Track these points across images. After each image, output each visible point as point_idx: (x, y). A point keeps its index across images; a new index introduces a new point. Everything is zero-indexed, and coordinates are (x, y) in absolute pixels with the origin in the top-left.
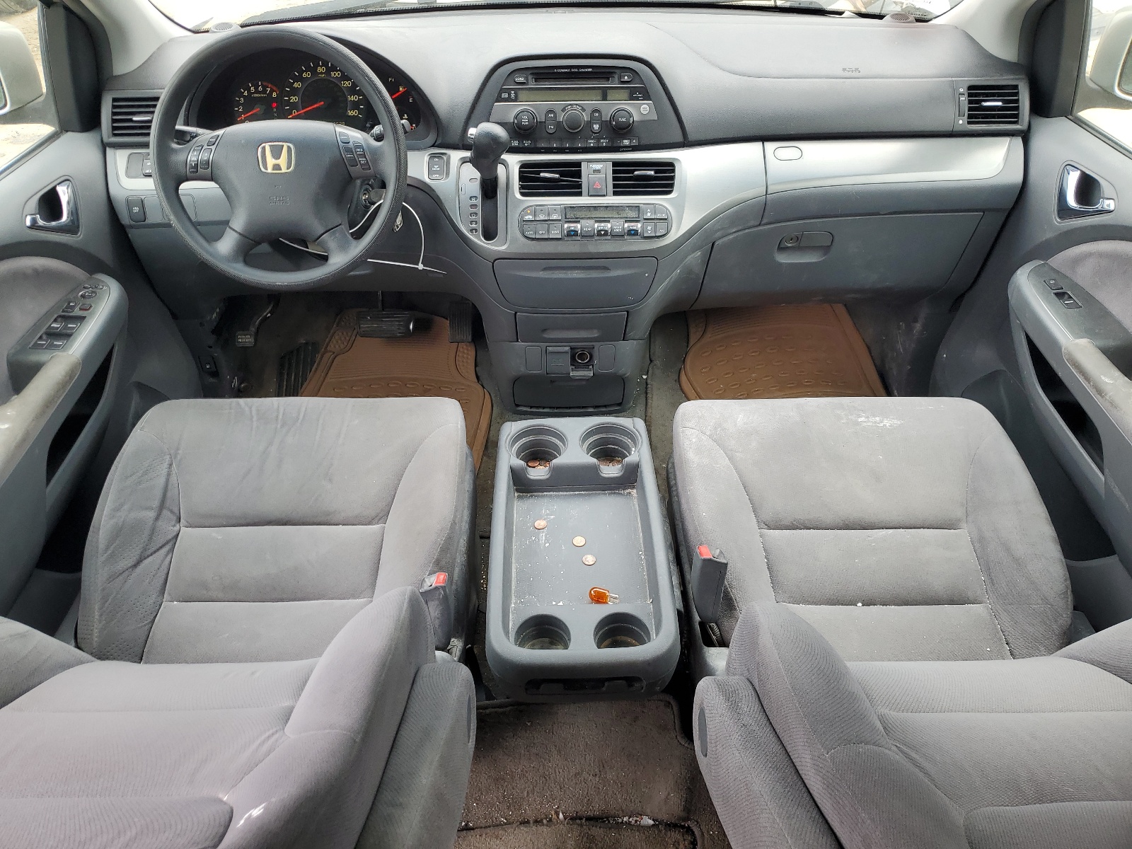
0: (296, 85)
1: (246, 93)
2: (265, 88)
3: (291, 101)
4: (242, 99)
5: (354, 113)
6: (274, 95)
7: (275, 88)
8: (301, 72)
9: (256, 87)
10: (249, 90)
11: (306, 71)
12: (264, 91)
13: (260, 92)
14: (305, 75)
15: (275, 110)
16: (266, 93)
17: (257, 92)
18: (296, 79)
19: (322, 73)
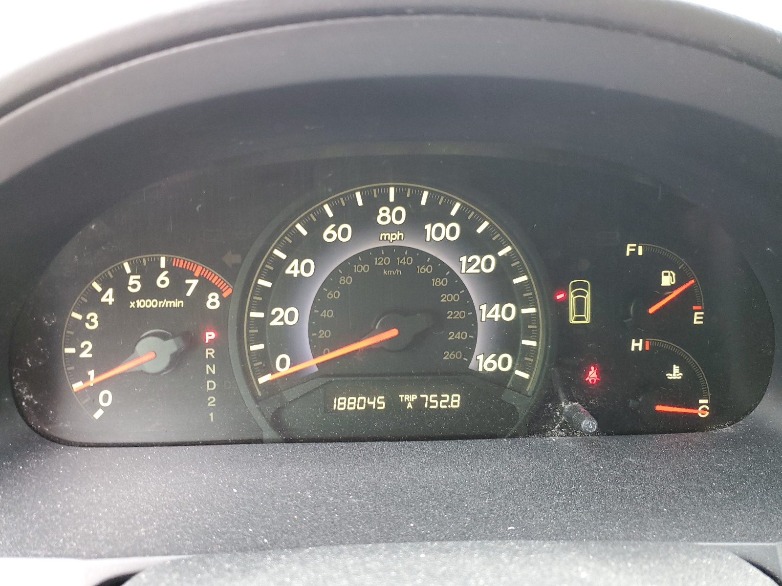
0: (294, 269)
1: (109, 297)
2: (178, 277)
3: (275, 323)
4: (93, 316)
5: (498, 365)
6: (213, 301)
7: (215, 278)
8: (318, 225)
9: (149, 274)
10: (119, 283)
11: (337, 221)
12: (177, 289)
13: (161, 294)
14: (330, 234)
15: (210, 353)
16: (182, 297)
17: (149, 290)
18: (298, 248)
19: (391, 227)
